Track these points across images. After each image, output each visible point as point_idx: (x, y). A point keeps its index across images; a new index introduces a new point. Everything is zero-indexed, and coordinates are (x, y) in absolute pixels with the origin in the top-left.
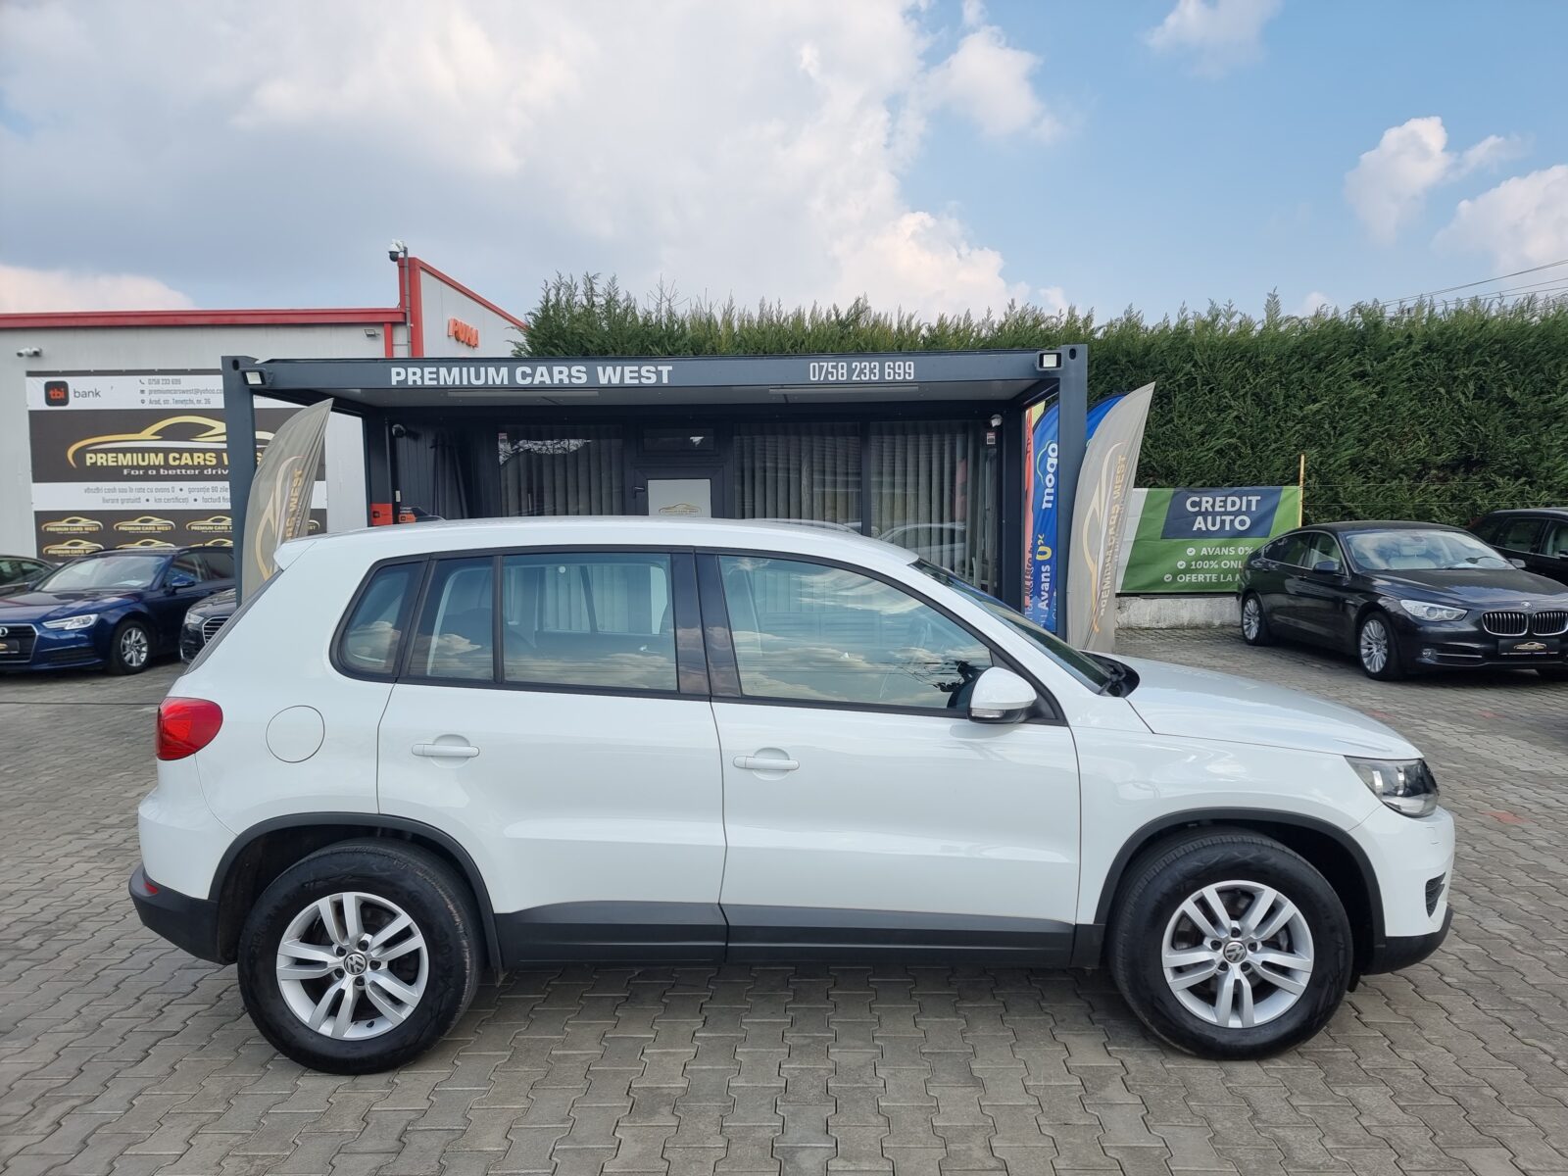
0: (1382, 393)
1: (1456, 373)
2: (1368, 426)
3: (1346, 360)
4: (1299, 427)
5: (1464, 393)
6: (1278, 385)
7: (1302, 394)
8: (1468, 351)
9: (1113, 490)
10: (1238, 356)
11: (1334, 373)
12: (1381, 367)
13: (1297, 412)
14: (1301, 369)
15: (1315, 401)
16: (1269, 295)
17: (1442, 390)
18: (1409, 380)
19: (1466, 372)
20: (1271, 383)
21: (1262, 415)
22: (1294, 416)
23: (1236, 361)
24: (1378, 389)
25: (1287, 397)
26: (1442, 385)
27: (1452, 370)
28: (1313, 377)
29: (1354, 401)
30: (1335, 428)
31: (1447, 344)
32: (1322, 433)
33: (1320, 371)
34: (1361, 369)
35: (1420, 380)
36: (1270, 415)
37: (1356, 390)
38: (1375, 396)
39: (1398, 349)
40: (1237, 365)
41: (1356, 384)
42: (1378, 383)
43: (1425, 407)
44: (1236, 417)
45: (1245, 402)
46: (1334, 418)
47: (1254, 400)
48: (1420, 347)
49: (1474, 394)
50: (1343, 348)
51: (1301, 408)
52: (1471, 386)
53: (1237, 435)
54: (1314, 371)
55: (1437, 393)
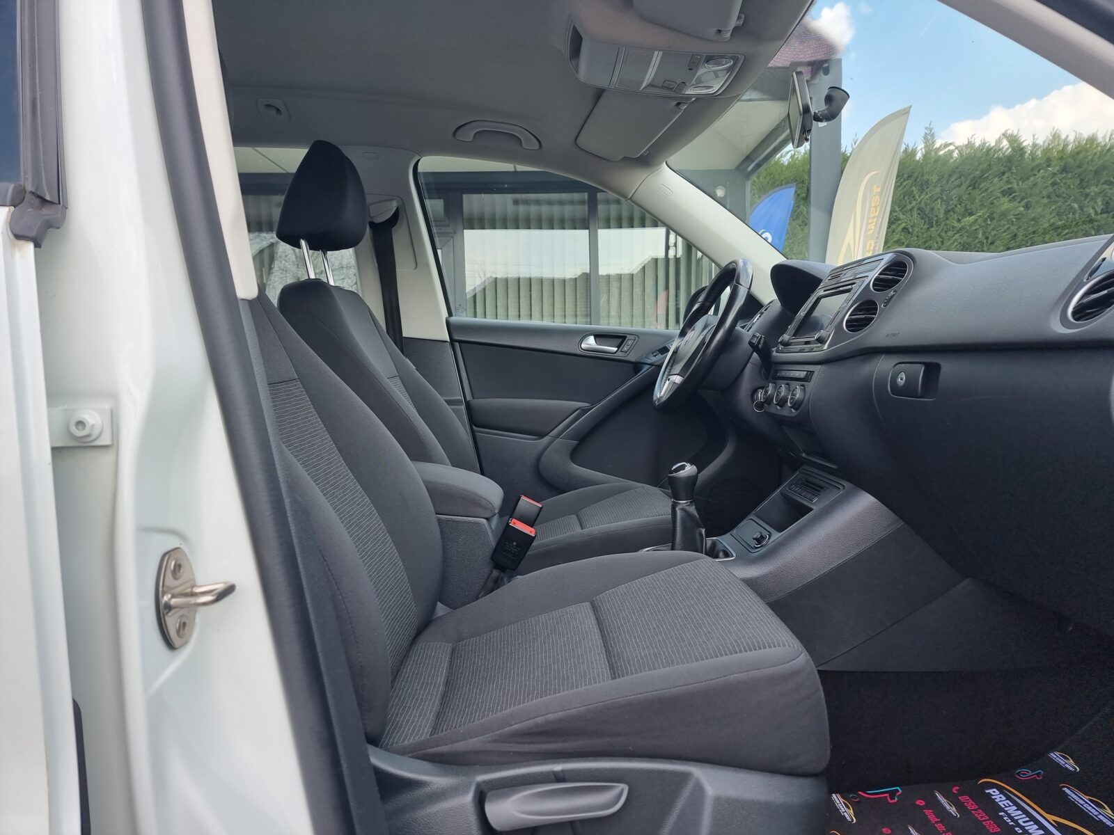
0: (1027, 207)
1: (1087, 191)
2: (1015, 235)
3: (996, 180)
4: (957, 236)
5: (1093, 208)
6: (939, 201)
7: (959, 209)
8: (1097, 172)
9: (868, 224)
10: (905, 176)
11: (986, 190)
12: (1025, 185)
13: (956, 224)
14: (959, 186)
15: (971, 214)
16: (926, 128)
17: (1076, 206)
18: (1049, 197)
19: (1096, 190)
20: (933, 199)
21: (926, 226)
22: (953, 227)
23: (904, 181)
24: (1023, 203)
25: (947, 212)
26: (1076, 200)
27: (1084, 189)
28: (970, 193)
29: (1004, 214)
30: (987, 238)
31: (1079, 167)
32: (976, 241)
33: (974, 188)
34: (1010, 186)
35: (1058, 196)
36: (933, 227)
37: (1005, 204)
38: (1022, 209)
39: (1039, 171)
40: (905, 183)
41: (1006, 199)
42: (1022, 199)
43: (1061, 220)
44: (904, 228)
45: (912, 216)
46: (987, 228)
47: (919, 214)
48: (1057, 168)
49: (1102, 210)
50: (995, 168)
51: (959, 221)
52: (1099, 200)
53: (906, 244)
54: (971, 188)
55: (1072, 208)
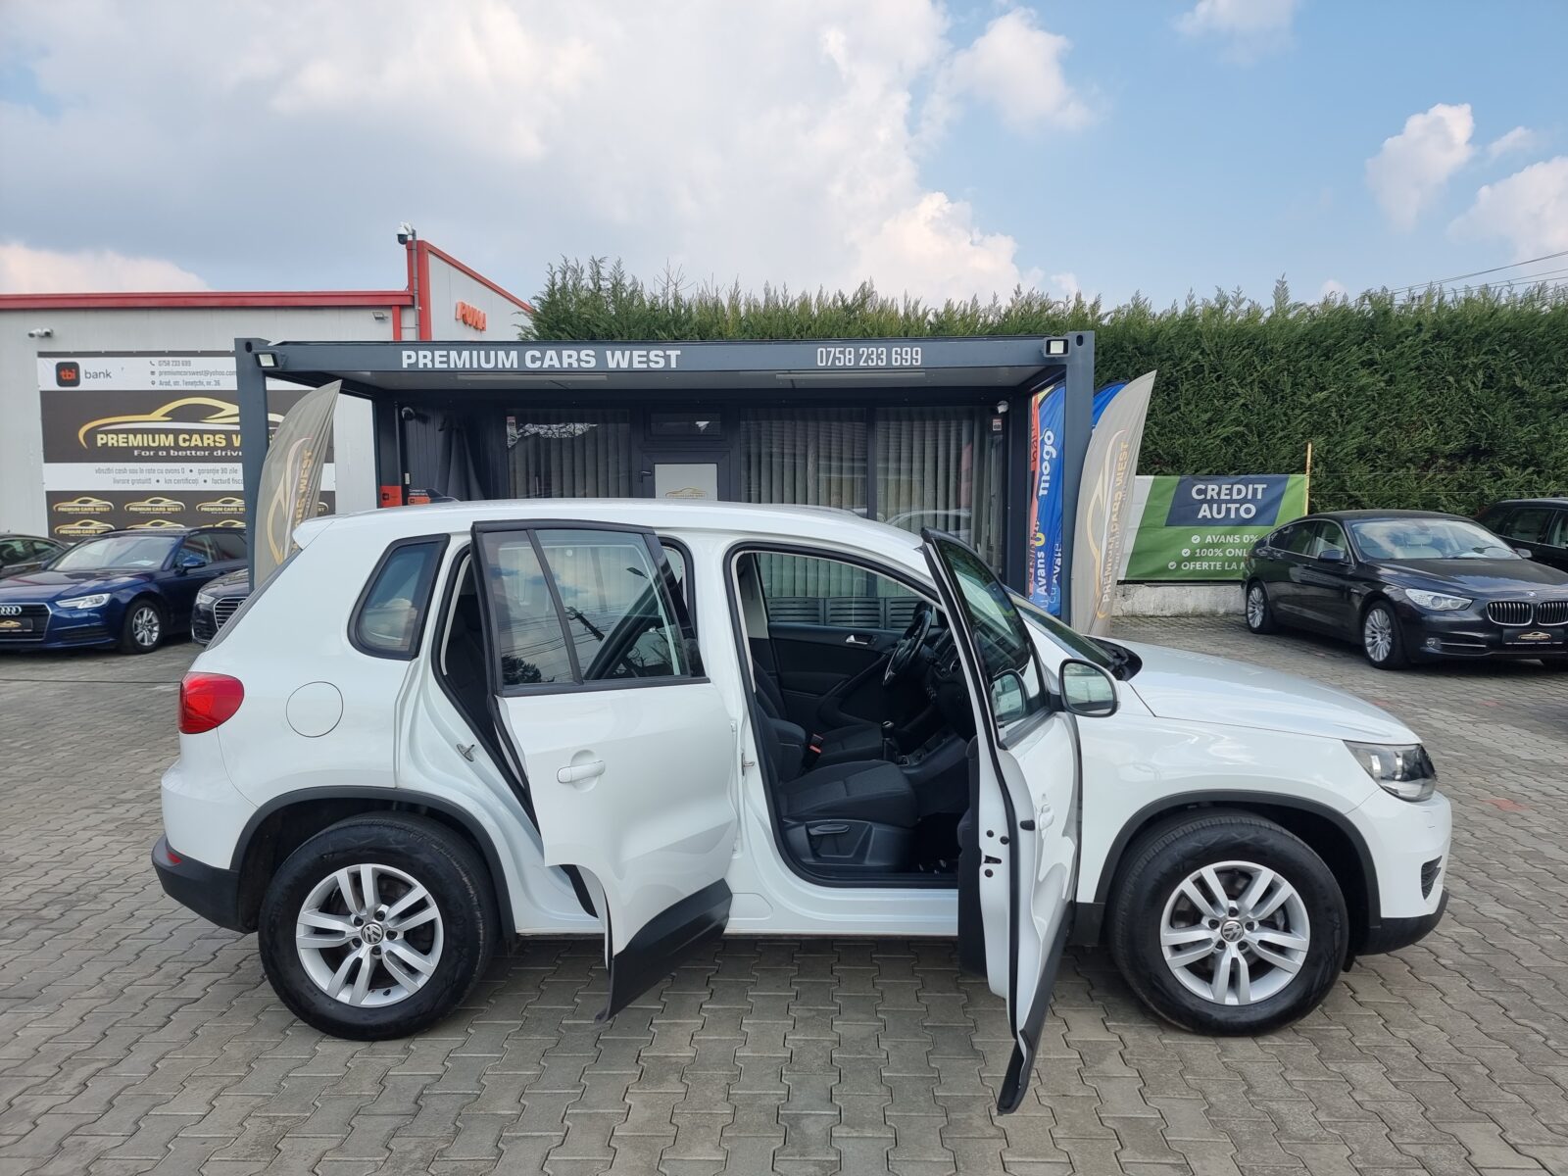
0: (1390, 382)
1: (1465, 362)
2: (1376, 414)
3: (1355, 348)
4: (1306, 414)
5: (1473, 382)
6: (1286, 373)
7: (1309, 382)
8: (1478, 340)
9: (1116, 476)
10: (1245, 344)
11: (1342, 361)
12: (1390, 355)
13: (1304, 400)
14: (1309, 356)
15: (1323, 389)
16: (1278, 281)
17: (1451, 379)
18: (1418, 368)
19: (1475, 361)
20: (1279, 370)
21: (1269, 403)
22: (1302, 403)
23: (1244, 349)
24: (1386, 377)
25: (1294, 385)
26: (1451, 373)
27: (1461, 359)
28: (1321, 365)
29: (1362, 389)
30: (1342, 416)
31: (1456, 332)
32: (1329, 420)
33: (1328, 358)
34: (1369, 357)
35: (1429, 368)
36: (1277, 403)
37: (1364, 378)
38: (1382, 384)
39: (1407, 338)
40: (1244, 352)
41: (1364, 372)
42: (1386, 371)
43: (1433, 396)
44: (1244, 404)
45: (1252, 390)
46: (1342, 406)
47: (1261, 388)
48: (1429, 335)
49: (1483, 383)
50: (1351, 336)
51: (1309, 396)
52: (1480, 374)
53: (1244, 423)
54: (1323, 358)
55: (1446, 381)
